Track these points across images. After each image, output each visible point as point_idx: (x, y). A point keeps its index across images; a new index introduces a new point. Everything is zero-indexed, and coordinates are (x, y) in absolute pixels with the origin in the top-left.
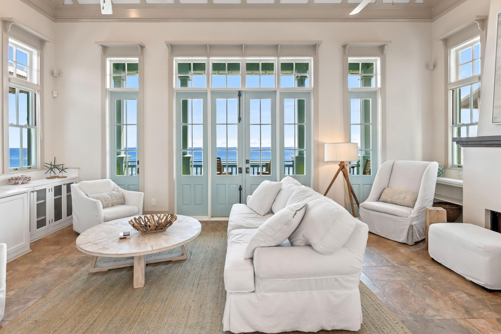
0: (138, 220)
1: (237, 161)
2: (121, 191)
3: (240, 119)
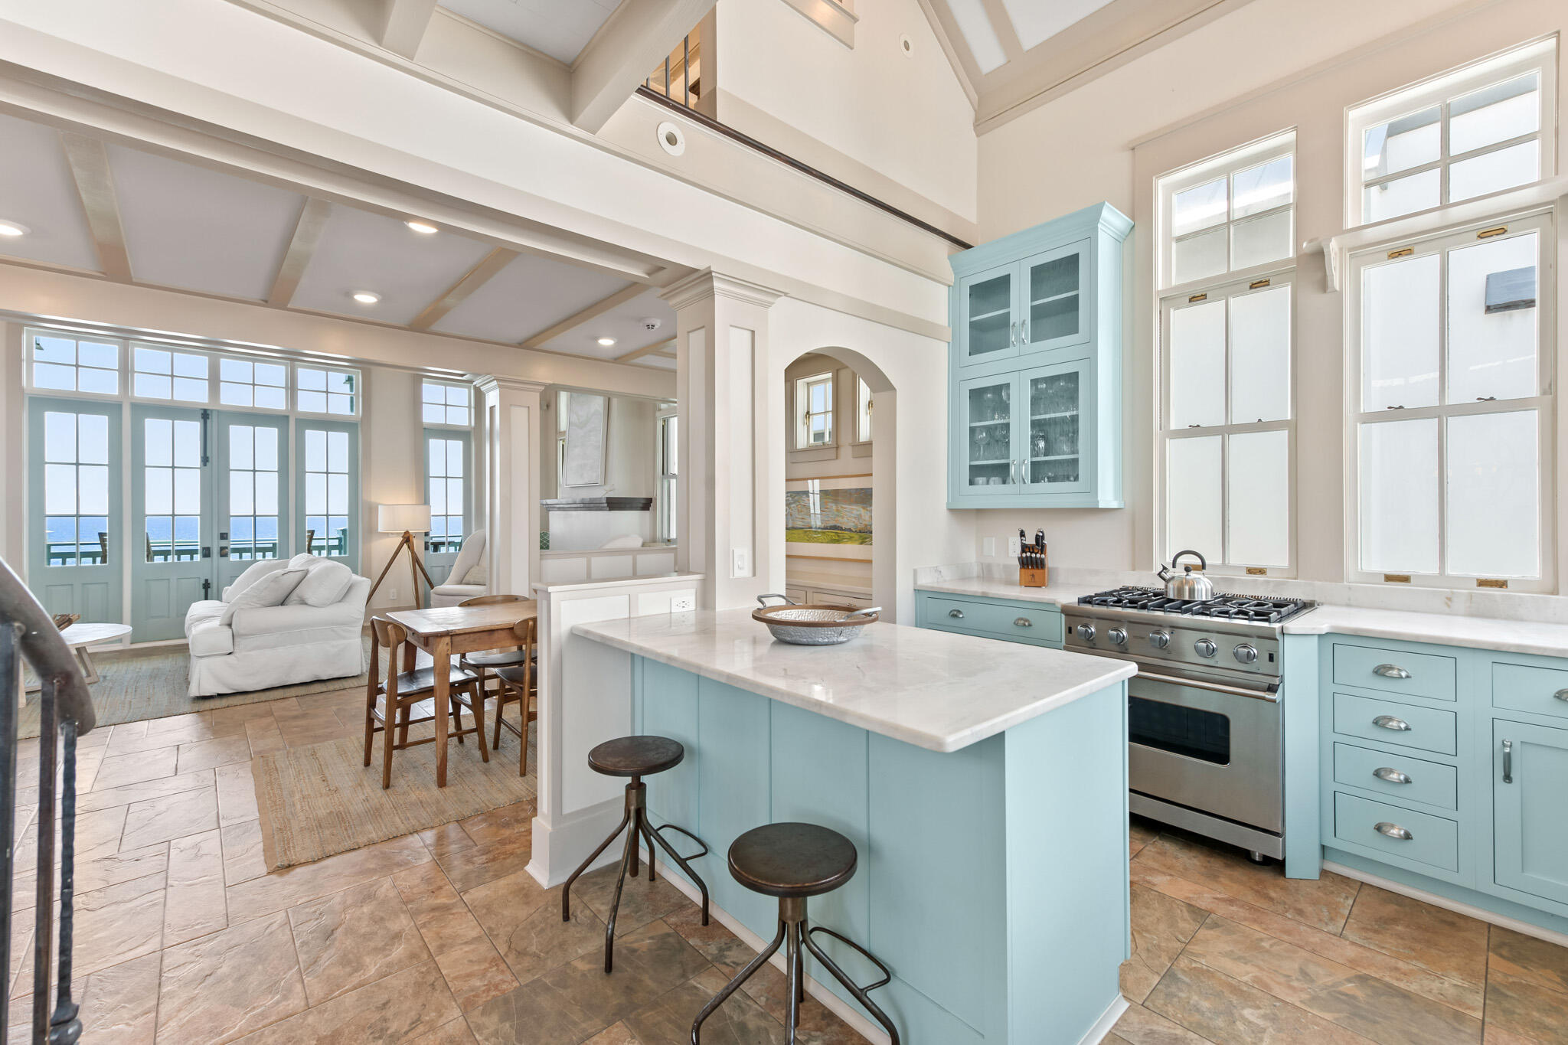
1: (199, 540)
3: (205, 460)
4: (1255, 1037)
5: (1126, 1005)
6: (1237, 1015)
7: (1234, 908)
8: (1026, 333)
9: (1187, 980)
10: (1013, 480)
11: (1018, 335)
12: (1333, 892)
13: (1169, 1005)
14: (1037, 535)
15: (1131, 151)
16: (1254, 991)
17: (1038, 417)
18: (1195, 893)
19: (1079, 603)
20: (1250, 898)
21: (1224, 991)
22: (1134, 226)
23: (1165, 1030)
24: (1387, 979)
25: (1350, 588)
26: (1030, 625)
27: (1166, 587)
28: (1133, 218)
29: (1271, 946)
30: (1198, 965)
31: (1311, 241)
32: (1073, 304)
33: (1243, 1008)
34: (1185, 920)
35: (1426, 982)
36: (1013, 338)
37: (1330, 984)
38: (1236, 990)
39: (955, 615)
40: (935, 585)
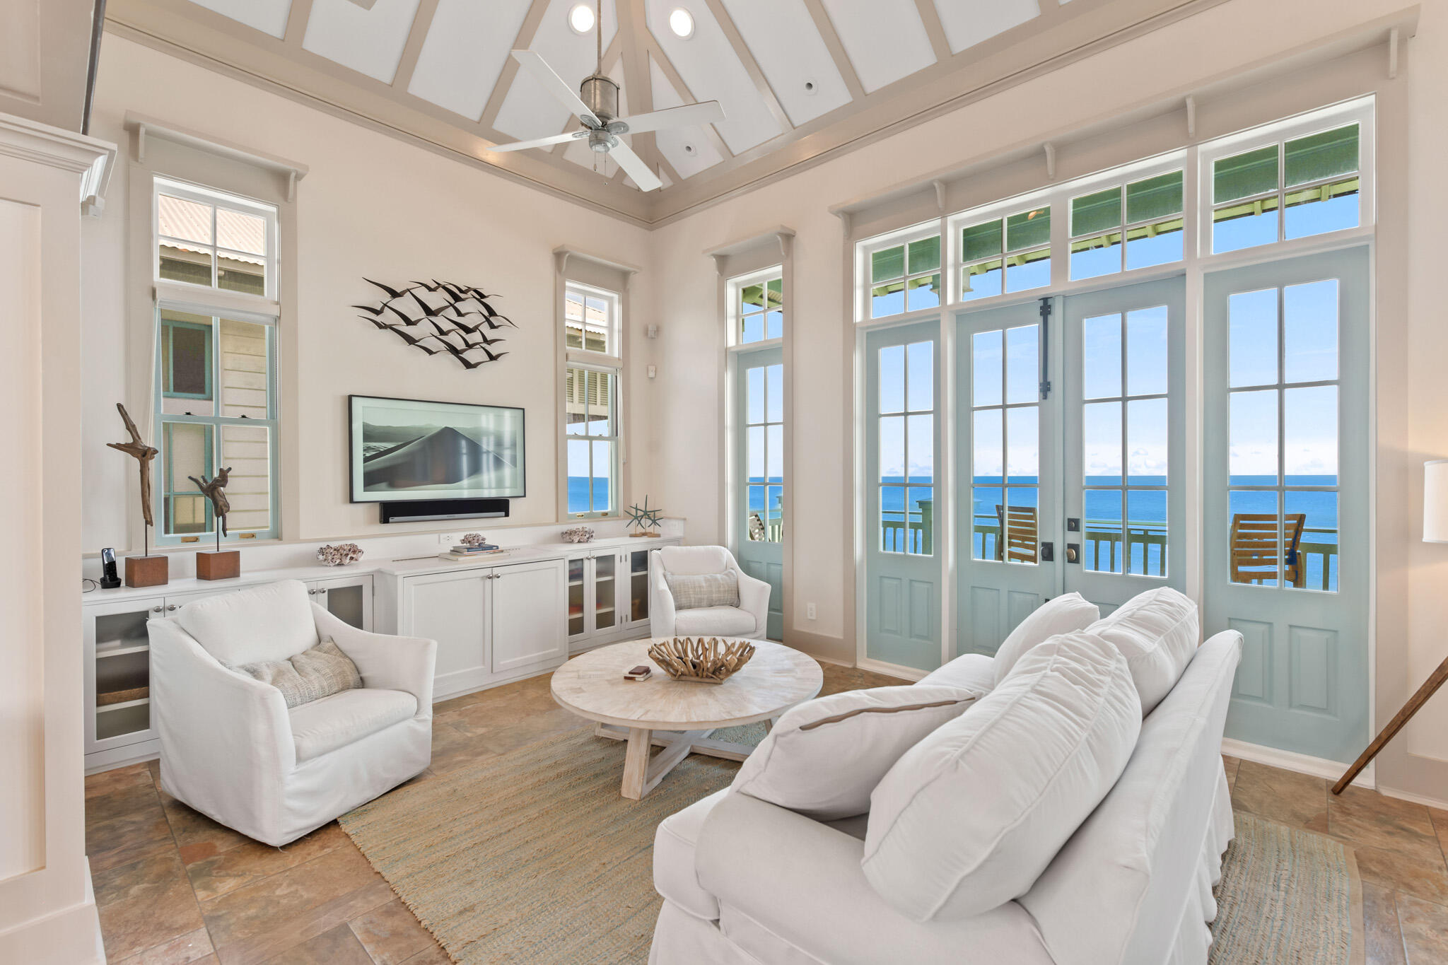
0: (682, 644)
2: (734, 576)
3: (1045, 388)
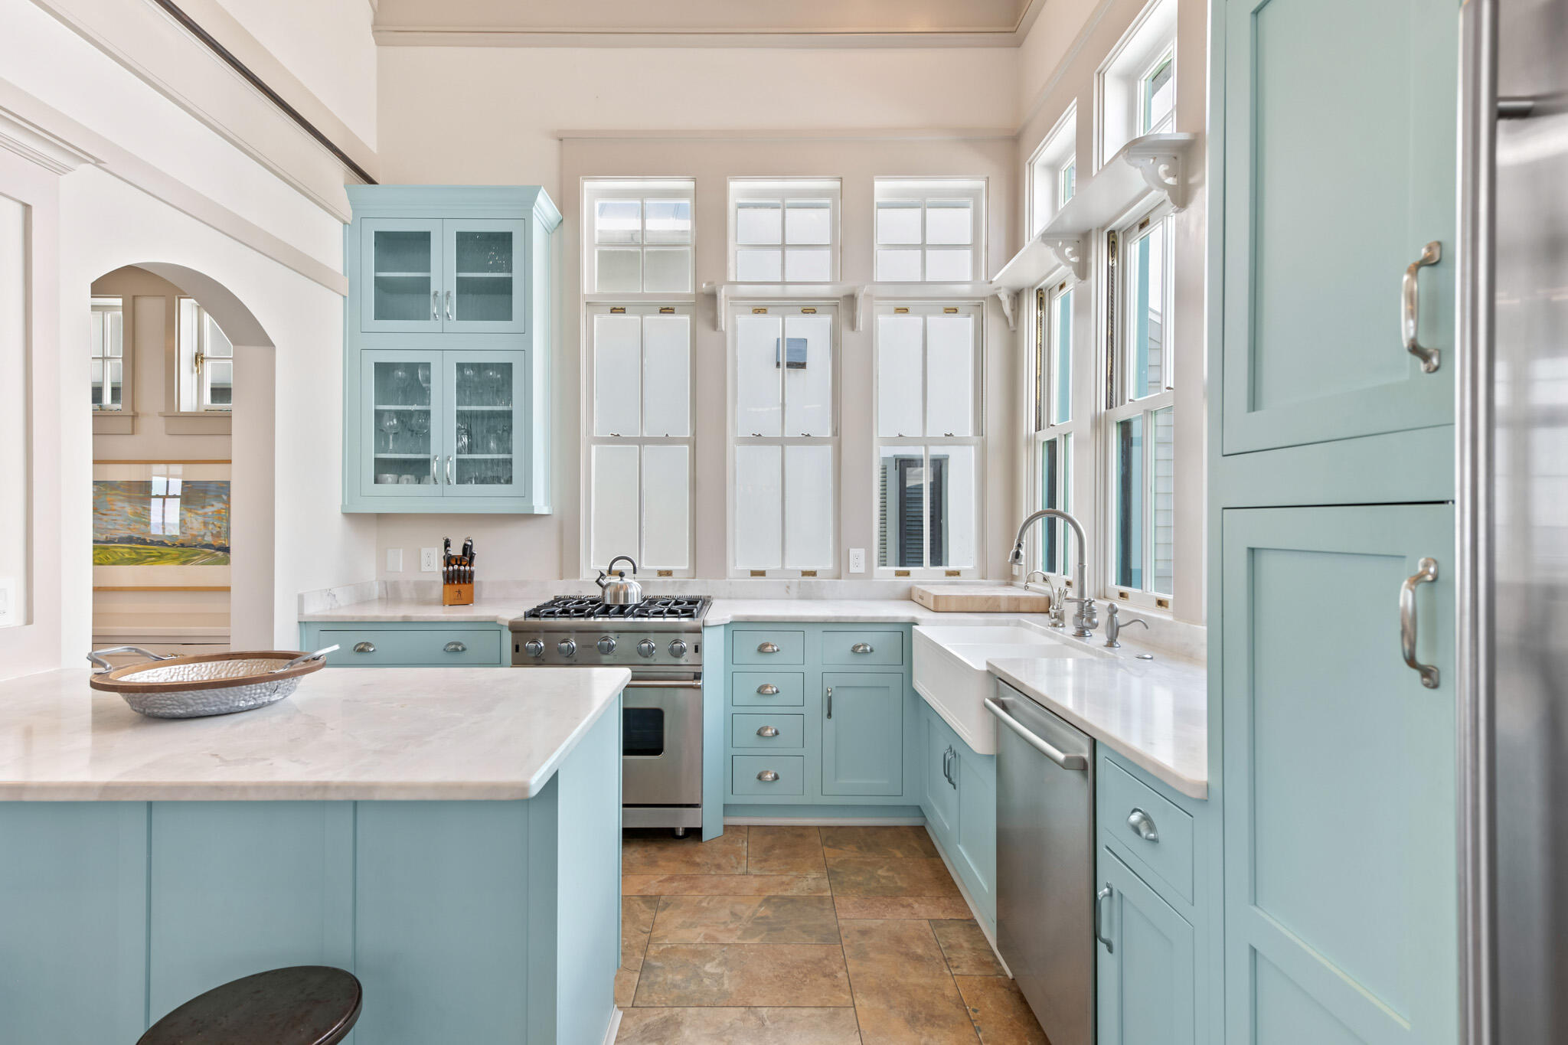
4: (718, 985)
5: (620, 1013)
6: (702, 974)
7: (675, 884)
8: (451, 308)
9: (659, 964)
10: (435, 479)
11: (441, 308)
12: (733, 841)
13: (653, 994)
14: (465, 545)
15: (556, 143)
16: (708, 947)
17: (466, 408)
18: (644, 884)
19: (525, 617)
20: (685, 870)
21: (688, 958)
22: (562, 221)
23: (656, 1018)
24: (780, 893)
25: (731, 584)
26: (464, 649)
27: (604, 593)
28: (561, 211)
29: (708, 904)
30: (665, 947)
31: (709, 283)
32: (505, 288)
33: (704, 966)
34: (644, 911)
35: (800, 884)
36: (434, 310)
37: (751, 915)
38: (696, 953)
39: (361, 649)
40: (328, 613)
